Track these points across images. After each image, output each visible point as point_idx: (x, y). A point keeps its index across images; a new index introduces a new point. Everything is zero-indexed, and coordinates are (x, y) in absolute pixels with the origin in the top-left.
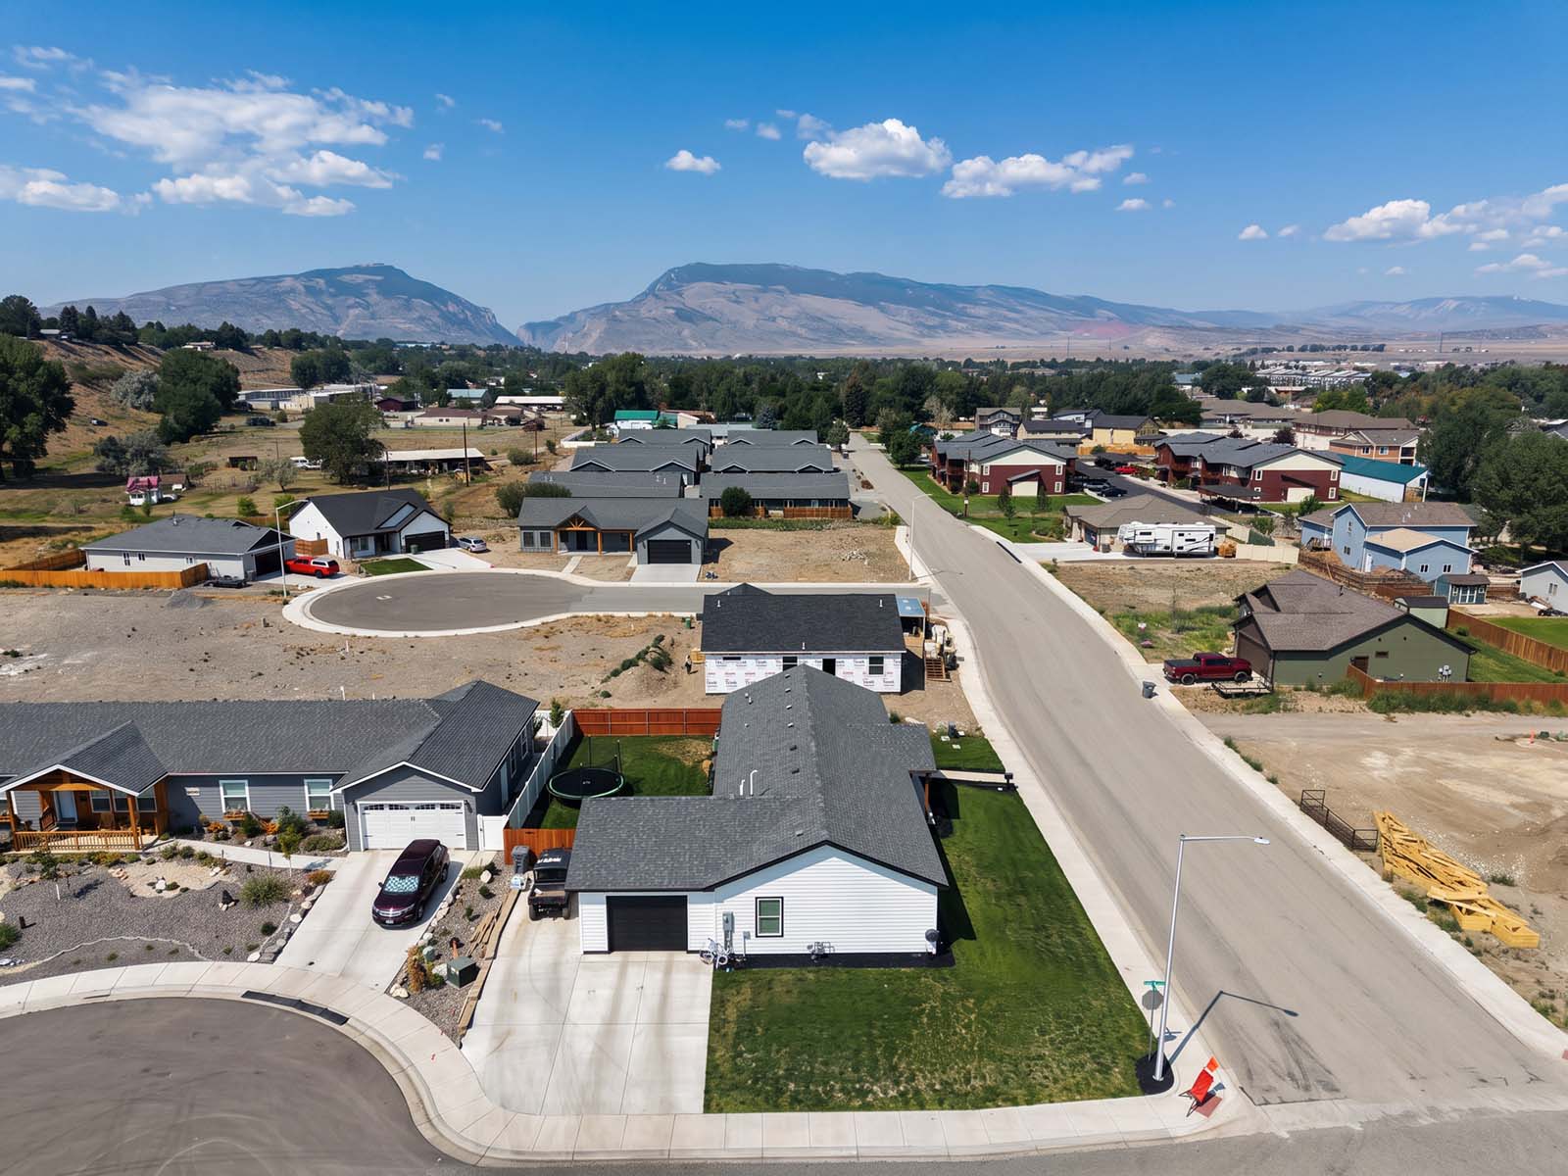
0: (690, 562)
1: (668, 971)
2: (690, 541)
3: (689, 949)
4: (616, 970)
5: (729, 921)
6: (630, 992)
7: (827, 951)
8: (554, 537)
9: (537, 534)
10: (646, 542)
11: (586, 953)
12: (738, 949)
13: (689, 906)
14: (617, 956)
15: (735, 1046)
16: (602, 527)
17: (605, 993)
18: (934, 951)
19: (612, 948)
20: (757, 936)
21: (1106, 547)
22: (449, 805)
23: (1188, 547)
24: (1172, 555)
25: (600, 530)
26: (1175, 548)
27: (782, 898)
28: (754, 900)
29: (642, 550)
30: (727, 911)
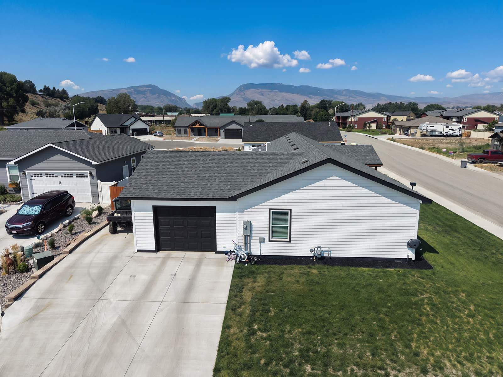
1: (199, 264)
2: (241, 129)
3: (218, 250)
4: (158, 263)
5: (248, 227)
6: (164, 278)
7: (326, 255)
8: (189, 130)
9: (182, 129)
10: (224, 130)
11: (139, 251)
12: (256, 250)
13: (218, 215)
14: (162, 254)
15: (249, 324)
17: (143, 278)
18: (413, 259)
19: (158, 248)
20: (270, 241)
21: (413, 135)
22: (81, 175)
23: (450, 132)
24: (443, 136)
25: (207, 127)
26: (444, 133)
27: (290, 210)
28: (268, 210)
29: (222, 133)
30: (246, 220)
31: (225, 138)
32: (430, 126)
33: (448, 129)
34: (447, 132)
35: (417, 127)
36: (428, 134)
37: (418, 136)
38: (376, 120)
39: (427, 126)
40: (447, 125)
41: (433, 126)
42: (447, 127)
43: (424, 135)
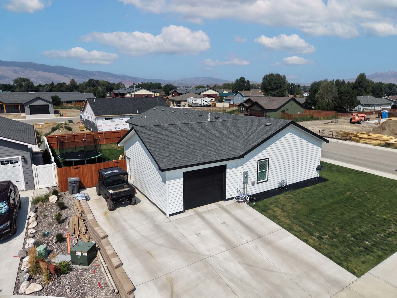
0: (49, 113)
1: (227, 211)
2: (48, 105)
3: (227, 198)
4: (198, 219)
5: (247, 176)
6: (221, 227)
7: (285, 184)
10: (28, 106)
11: (170, 215)
12: (249, 192)
13: (228, 171)
14: (189, 212)
16: (5, 102)
17: (207, 232)
18: (318, 177)
19: (185, 209)
20: (257, 183)
21: (184, 106)
22: (8, 161)
23: (206, 104)
24: (202, 106)
25: (5, 104)
26: (202, 104)
27: (268, 158)
28: (257, 161)
29: (27, 109)
30: (245, 171)
31: (31, 114)
32: (194, 100)
33: (204, 101)
34: (204, 104)
35: (186, 101)
36: (193, 105)
37: (186, 107)
38: (147, 96)
39: (192, 100)
40: (204, 99)
41: (196, 100)
42: (203, 100)
43: (190, 106)
